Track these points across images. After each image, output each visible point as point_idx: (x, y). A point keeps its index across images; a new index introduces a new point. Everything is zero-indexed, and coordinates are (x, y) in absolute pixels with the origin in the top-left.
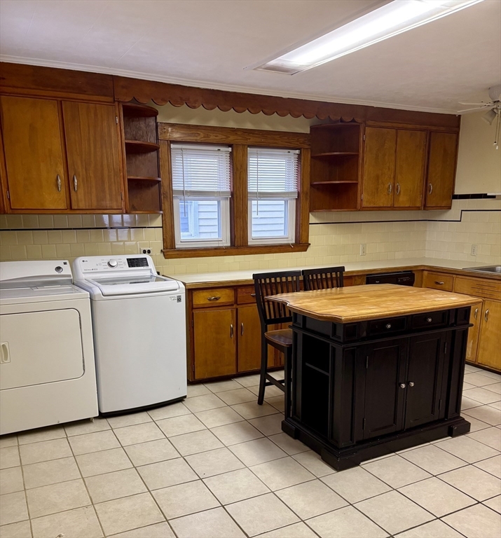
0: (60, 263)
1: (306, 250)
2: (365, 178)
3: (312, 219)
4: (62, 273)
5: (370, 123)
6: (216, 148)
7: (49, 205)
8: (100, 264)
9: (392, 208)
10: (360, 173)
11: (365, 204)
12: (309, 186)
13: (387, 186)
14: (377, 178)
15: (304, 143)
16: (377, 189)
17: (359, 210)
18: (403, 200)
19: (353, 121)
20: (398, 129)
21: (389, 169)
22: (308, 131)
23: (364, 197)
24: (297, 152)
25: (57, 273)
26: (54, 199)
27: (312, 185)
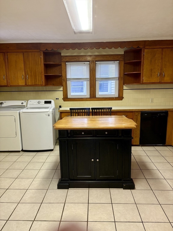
0: (23, 102)
1: (122, 100)
2: (144, 70)
3: (125, 87)
4: (23, 105)
5: (147, 47)
6: (83, 63)
7: (20, 84)
8: (35, 102)
9: (160, 83)
10: (142, 69)
11: (144, 81)
12: (123, 75)
13: (157, 74)
14: (151, 70)
15: (120, 58)
16: (151, 75)
17: (142, 84)
18: (167, 79)
19: (138, 47)
20: (162, 49)
21: (158, 66)
22: (123, 53)
23: (144, 79)
24: (118, 62)
25: (21, 105)
26: (21, 82)
27: (124, 74)
